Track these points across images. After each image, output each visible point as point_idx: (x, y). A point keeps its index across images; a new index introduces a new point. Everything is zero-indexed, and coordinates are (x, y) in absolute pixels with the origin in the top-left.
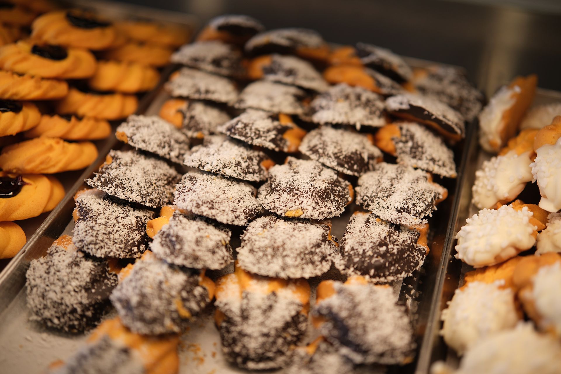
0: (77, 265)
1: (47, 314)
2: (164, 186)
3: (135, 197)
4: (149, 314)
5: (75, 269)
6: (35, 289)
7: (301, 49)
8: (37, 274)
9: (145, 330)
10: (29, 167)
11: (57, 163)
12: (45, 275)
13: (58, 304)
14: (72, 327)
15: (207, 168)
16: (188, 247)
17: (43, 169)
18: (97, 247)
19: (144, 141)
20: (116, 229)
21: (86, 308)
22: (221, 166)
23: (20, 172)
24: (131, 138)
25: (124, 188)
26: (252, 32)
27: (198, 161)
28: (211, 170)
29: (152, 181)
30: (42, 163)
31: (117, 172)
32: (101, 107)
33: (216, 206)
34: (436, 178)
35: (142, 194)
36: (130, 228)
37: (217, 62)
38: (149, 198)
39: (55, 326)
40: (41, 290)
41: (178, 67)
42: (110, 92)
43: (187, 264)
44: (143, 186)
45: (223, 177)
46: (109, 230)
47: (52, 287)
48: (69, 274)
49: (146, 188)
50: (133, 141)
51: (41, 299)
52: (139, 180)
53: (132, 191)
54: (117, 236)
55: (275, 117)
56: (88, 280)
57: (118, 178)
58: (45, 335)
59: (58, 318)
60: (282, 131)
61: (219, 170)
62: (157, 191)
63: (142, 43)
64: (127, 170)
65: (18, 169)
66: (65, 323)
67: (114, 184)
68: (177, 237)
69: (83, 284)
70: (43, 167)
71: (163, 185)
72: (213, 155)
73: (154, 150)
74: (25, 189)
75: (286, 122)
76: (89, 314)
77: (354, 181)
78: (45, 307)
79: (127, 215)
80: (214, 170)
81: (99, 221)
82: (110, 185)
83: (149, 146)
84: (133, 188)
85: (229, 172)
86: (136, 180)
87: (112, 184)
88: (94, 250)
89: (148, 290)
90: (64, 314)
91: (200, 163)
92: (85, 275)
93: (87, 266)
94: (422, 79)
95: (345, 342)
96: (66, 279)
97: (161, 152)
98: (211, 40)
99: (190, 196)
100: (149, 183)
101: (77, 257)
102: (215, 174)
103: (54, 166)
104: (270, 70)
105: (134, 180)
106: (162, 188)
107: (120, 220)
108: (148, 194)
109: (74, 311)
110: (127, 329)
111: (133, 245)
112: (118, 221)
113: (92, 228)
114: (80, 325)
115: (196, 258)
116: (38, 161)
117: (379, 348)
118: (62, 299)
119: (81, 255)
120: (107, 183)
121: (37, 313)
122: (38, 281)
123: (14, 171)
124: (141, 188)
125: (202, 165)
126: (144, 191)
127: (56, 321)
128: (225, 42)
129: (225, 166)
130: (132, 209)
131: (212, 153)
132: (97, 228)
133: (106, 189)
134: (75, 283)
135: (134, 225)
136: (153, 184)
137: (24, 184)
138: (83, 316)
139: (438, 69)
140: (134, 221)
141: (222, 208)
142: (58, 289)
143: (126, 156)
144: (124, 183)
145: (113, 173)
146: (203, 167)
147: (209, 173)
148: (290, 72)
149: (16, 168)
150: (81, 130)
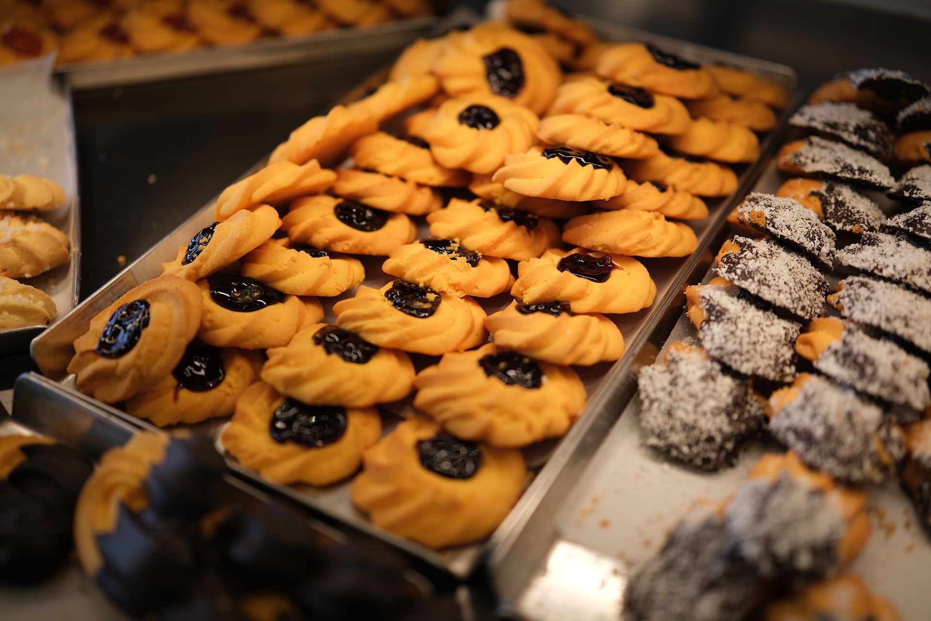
0: (713, 379)
1: (675, 438)
2: (814, 292)
3: (783, 300)
4: (844, 452)
5: (711, 385)
6: (656, 405)
8: (658, 385)
9: (840, 471)
10: (623, 245)
11: (659, 244)
12: (669, 388)
13: (688, 428)
14: (706, 461)
15: (886, 273)
16: (885, 372)
17: (641, 251)
18: (743, 358)
19: (788, 227)
20: (761, 339)
21: (726, 438)
22: (909, 271)
23: (607, 251)
24: (771, 220)
25: (769, 286)
27: (872, 262)
28: (893, 276)
29: (803, 282)
30: (641, 242)
31: (757, 265)
32: (697, 176)
33: (912, 323)
35: (794, 297)
36: (779, 341)
37: (861, 132)
38: (801, 304)
39: (681, 457)
40: (664, 407)
43: (885, 393)
44: (793, 287)
45: (908, 287)
46: (754, 338)
47: (682, 404)
48: (704, 389)
49: (796, 290)
50: (773, 226)
51: (666, 418)
52: (787, 279)
53: (780, 291)
54: (765, 347)
56: (730, 400)
57: (759, 272)
58: (666, 466)
59: (690, 446)
61: (906, 278)
62: (809, 297)
63: (735, 97)
64: (768, 263)
65: (606, 246)
66: (698, 454)
67: (756, 279)
68: (866, 358)
69: (723, 405)
70: (641, 247)
71: (814, 289)
72: (892, 255)
73: (801, 240)
74: (615, 273)
76: (729, 446)
78: (672, 429)
79: (772, 324)
80: (897, 277)
81: (740, 326)
82: (750, 280)
83: (795, 234)
84: (780, 288)
85: (919, 281)
86: (782, 278)
87: (753, 278)
88: (739, 363)
89: (833, 420)
90: (697, 442)
91: (875, 265)
92: (725, 395)
93: (726, 383)
96: (701, 395)
97: (809, 245)
99: (873, 307)
100: (799, 284)
101: (712, 369)
102: (898, 282)
103: (654, 248)
105: (779, 278)
106: (812, 293)
107: (765, 328)
108: (800, 299)
109: (710, 439)
110: (812, 468)
111: (784, 363)
112: (762, 329)
113: (732, 333)
114: (717, 459)
115: (897, 389)
116: (635, 239)
118: (696, 421)
119: (717, 367)
120: (744, 276)
121: (659, 436)
122: (661, 395)
123: (600, 249)
124: (791, 289)
125: (879, 267)
126: (795, 293)
127: (685, 449)
129: (913, 273)
130: (776, 317)
131: (890, 253)
132: (738, 333)
133: (745, 284)
134: (711, 404)
135: (783, 337)
136: (804, 286)
137: (614, 267)
138: (722, 448)
140: (783, 332)
141: (919, 328)
142: (690, 407)
144: (768, 279)
145: (752, 265)
146: (881, 271)
147: (889, 280)
149: (602, 245)
150: (679, 205)
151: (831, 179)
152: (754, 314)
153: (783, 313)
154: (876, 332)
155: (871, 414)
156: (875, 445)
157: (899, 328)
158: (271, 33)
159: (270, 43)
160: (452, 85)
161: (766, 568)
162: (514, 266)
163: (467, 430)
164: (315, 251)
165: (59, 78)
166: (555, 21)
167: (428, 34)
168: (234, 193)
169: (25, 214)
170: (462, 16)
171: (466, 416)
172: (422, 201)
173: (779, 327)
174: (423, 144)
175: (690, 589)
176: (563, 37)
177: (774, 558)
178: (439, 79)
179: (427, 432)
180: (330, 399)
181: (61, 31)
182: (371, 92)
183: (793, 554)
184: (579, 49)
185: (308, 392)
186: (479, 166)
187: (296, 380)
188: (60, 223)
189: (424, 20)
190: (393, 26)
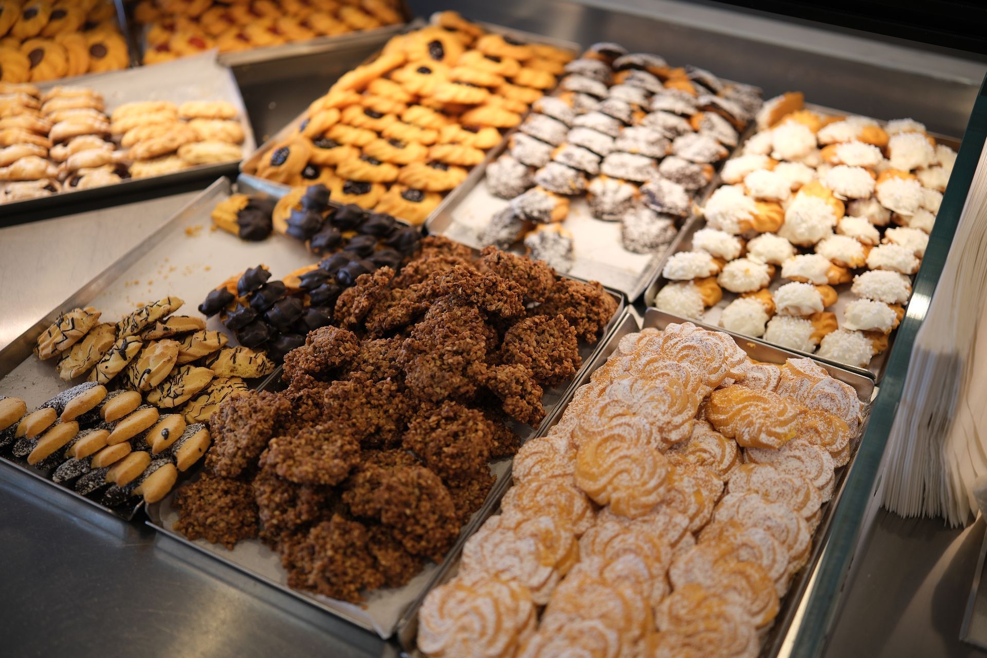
0: (517, 167)
4: (557, 184)
5: (515, 169)
6: (493, 178)
7: (651, 68)
8: (495, 172)
12: (499, 172)
13: (505, 184)
15: (588, 125)
18: (528, 158)
20: (536, 152)
21: (519, 188)
23: (478, 123)
26: (618, 55)
28: (591, 127)
32: (522, 94)
33: (593, 142)
34: (722, 144)
36: (544, 153)
37: (595, 72)
38: (555, 139)
39: (502, 195)
40: (497, 177)
41: (568, 74)
42: (525, 86)
43: (576, 166)
45: (595, 130)
46: (533, 151)
47: (504, 176)
48: (513, 171)
51: (497, 181)
54: (537, 155)
55: (629, 104)
56: (522, 174)
60: (632, 112)
63: (545, 58)
75: (635, 108)
76: (521, 190)
77: (672, 140)
78: (499, 185)
79: (541, 146)
88: (527, 161)
89: (556, 175)
90: (507, 189)
92: (521, 172)
93: (521, 168)
94: (729, 92)
95: (654, 202)
96: (511, 173)
98: (592, 58)
99: (579, 137)
101: (516, 163)
104: (628, 79)
106: (560, 135)
107: (539, 149)
109: (513, 188)
110: (546, 190)
111: (544, 159)
117: (669, 205)
118: (508, 182)
119: (518, 162)
122: (495, 174)
124: (550, 133)
125: (585, 124)
127: (503, 192)
128: (601, 60)
129: (599, 126)
132: (526, 150)
134: (515, 175)
135: (546, 152)
139: (740, 87)
142: (507, 177)
143: (541, 119)
148: (642, 80)
150: (512, 105)
151: (577, 92)
152: (535, 143)
153: (547, 143)
154: (579, 146)
155: (572, 173)
156: (570, 182)
157: (587, 144)
158: (321, 35)
159: (320, 40)
160: (413, 56)
161: (522, 217)
162: (439, 132)
163: (419, 185)
164: (356, 127)
165: (219, 61)
166: (462, 25)
167: (400, 33)
168: (317, 105)
169: (224, 119)
170: (418, 23)
171: (418, 181)
172: (399, 108)
173: (545, 148)
174: (399, 83)
175: (499, 228)
176: (467, 33)
177: (526, 215)
178: (406, 54)
179: (404, 189)
180: (365, 178)
181: (215, 37)
182: (373, 61)
183: (532, 212)
184: (475, 39)
185: (357, 176)
186: (425, 91)
187: (351, 172)
188: (238, 121)
189: (398, 26)
190: (383, 30)
